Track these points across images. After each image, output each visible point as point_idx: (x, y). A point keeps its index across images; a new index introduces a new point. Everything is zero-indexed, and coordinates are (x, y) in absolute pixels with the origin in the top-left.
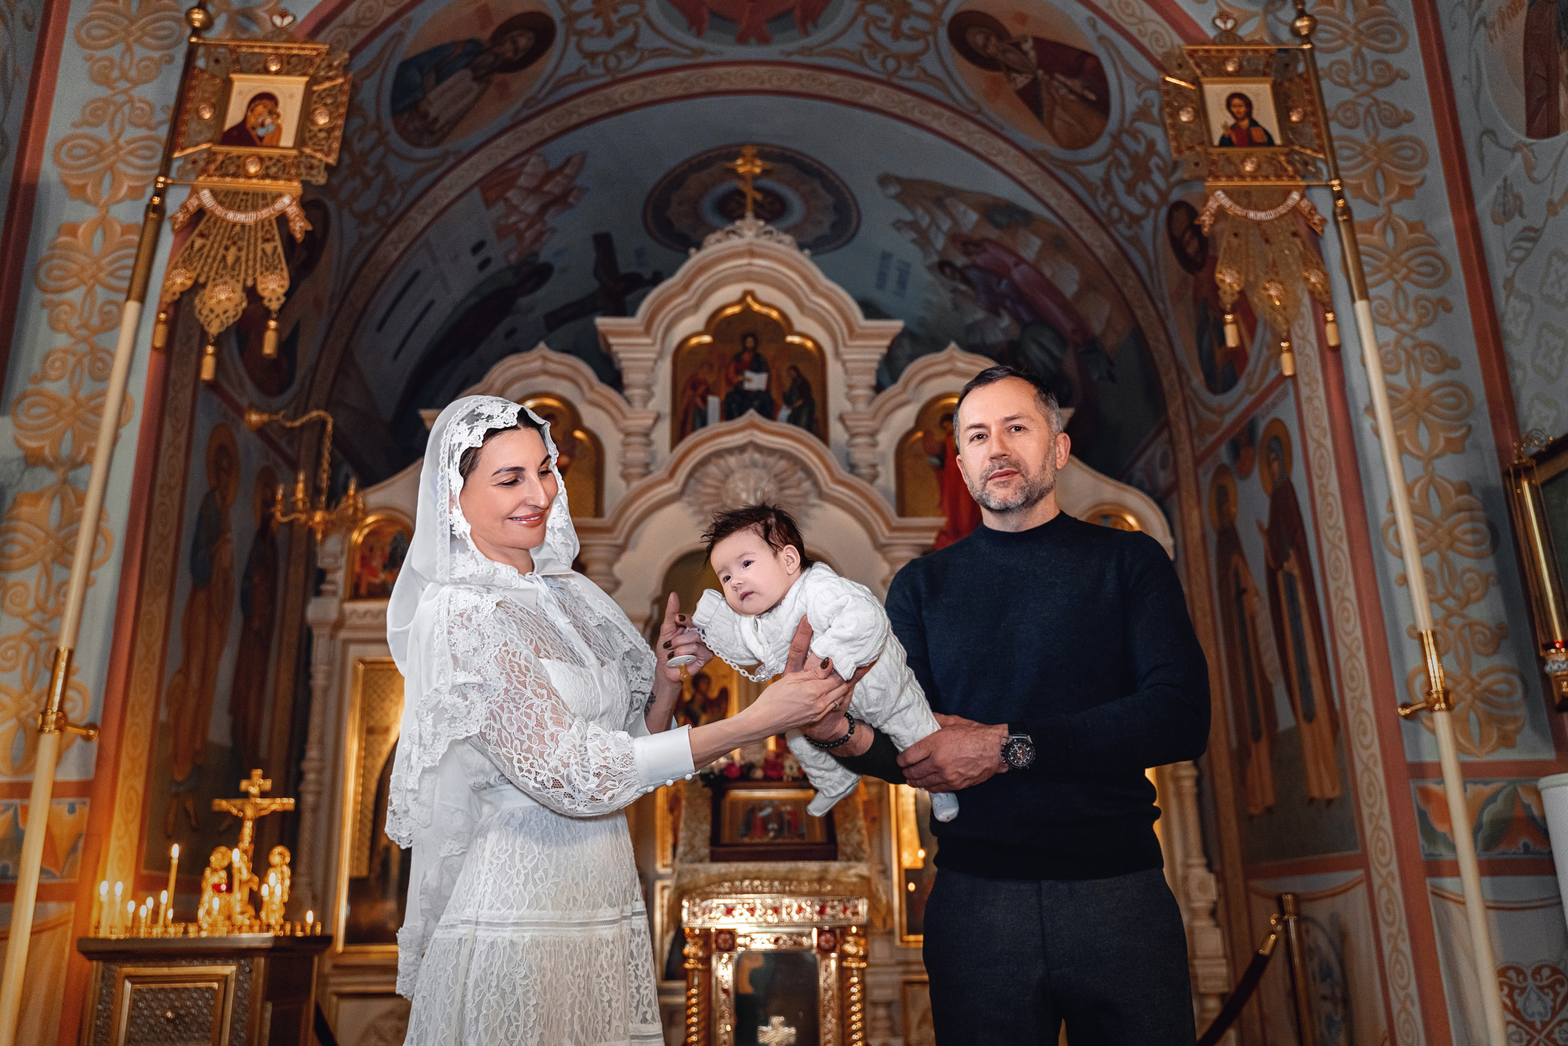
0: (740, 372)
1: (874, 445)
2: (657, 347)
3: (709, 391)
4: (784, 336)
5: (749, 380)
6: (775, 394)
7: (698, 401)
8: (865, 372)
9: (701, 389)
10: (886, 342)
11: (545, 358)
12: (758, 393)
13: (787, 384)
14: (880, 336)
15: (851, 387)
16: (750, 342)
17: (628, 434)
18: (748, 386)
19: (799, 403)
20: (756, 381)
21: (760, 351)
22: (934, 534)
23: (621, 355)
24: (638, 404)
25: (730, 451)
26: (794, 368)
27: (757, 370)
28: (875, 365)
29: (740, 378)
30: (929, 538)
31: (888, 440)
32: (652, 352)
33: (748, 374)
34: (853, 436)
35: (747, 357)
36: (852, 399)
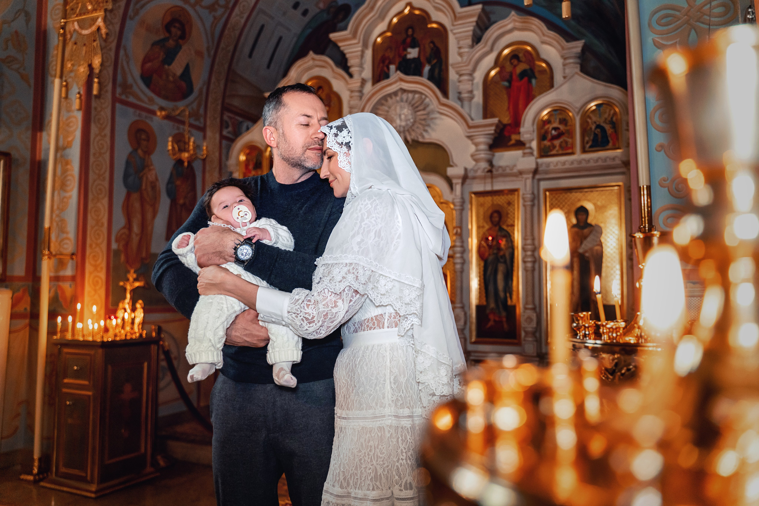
0: (405, 50)
1: (472, 80)
2: (361, 44)
3: (391, 63)
4: (427, 24)
5: (410, 53)
6: (422, 59)
7: (385, 69)
8: (466, 38)
9: (387, 62)
10: (475, 19)
11: (313, 59)
12: (414, 59)
13: (428, 51)
14: (471, 16)
15: (460, 48)
16: (410, 32)
17: (352, 91)
18: (409, 56)
19: (435, 61)
20: (413, 53)
21: (415, 36)
22: (493, 128)
23: (346, 51)
24: (356, 76)
25: (390, 95)
26: (433, 42)
27: (413, 47)
28: (471, 33)
29: (405, 53)
30: (491, 130)
31: (479, 76)
32: (359, 47)
33: (409, 50)
34: (461, 75)
35: (409, 40)
36: (460, 54)
